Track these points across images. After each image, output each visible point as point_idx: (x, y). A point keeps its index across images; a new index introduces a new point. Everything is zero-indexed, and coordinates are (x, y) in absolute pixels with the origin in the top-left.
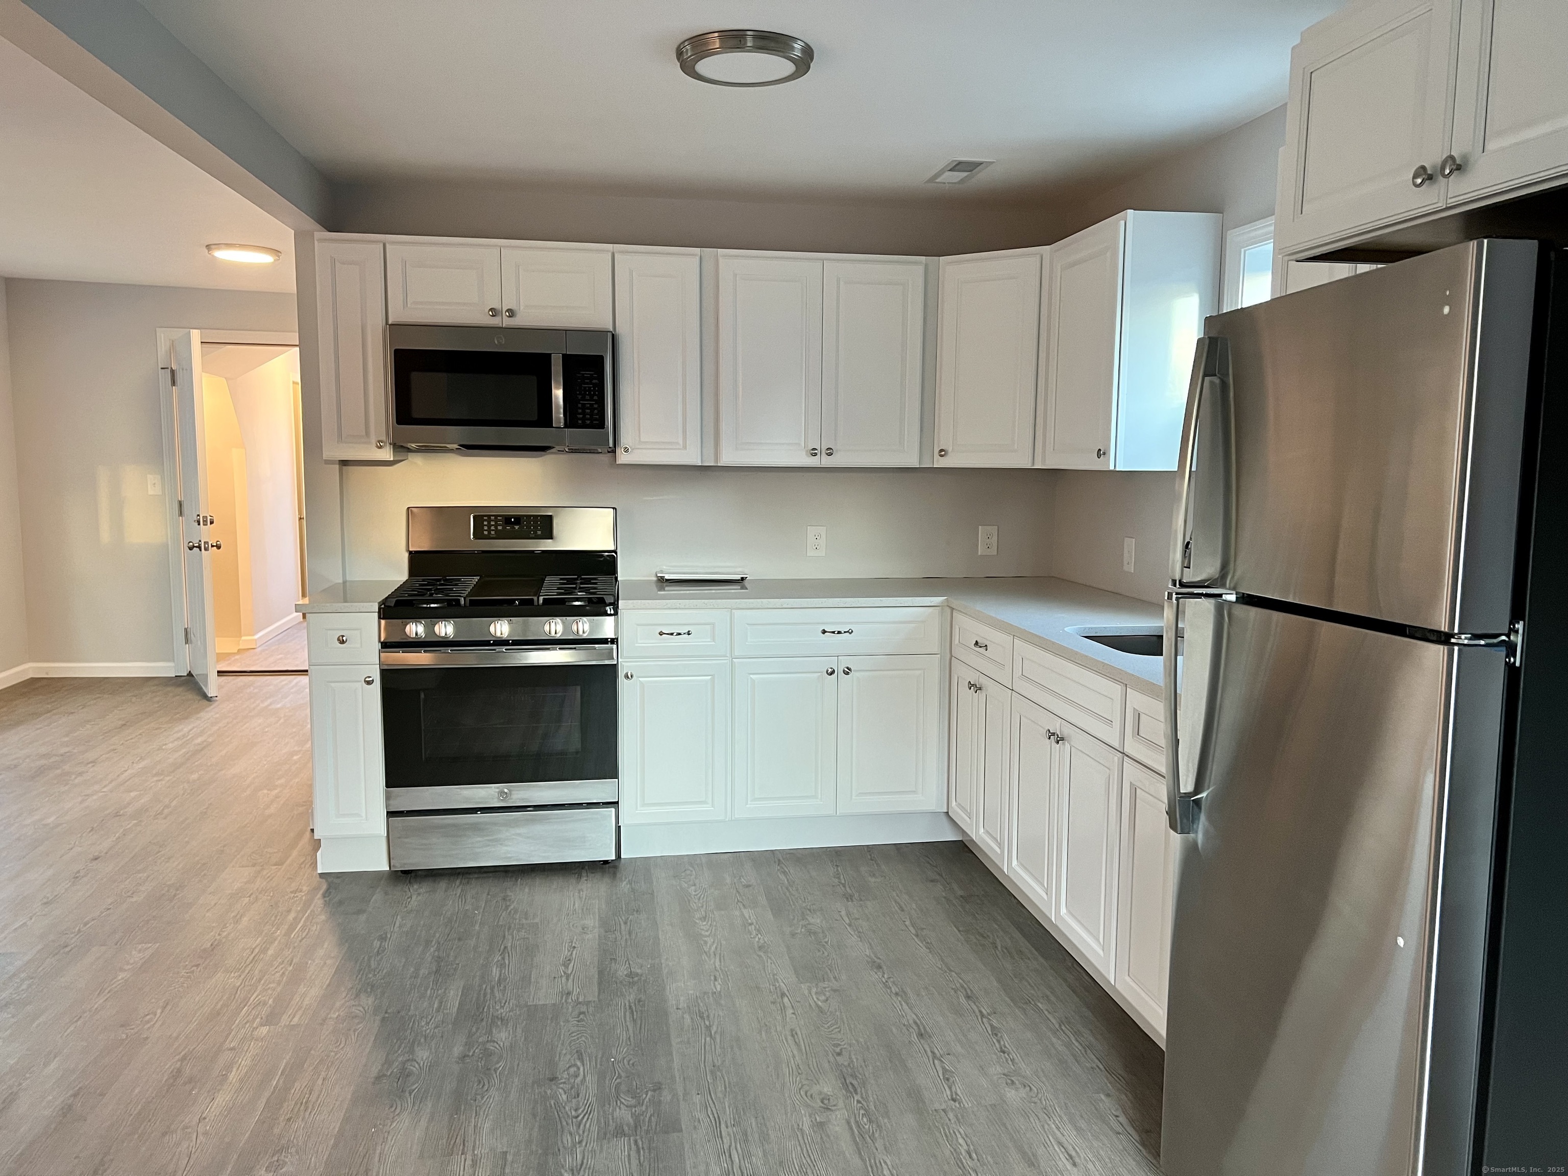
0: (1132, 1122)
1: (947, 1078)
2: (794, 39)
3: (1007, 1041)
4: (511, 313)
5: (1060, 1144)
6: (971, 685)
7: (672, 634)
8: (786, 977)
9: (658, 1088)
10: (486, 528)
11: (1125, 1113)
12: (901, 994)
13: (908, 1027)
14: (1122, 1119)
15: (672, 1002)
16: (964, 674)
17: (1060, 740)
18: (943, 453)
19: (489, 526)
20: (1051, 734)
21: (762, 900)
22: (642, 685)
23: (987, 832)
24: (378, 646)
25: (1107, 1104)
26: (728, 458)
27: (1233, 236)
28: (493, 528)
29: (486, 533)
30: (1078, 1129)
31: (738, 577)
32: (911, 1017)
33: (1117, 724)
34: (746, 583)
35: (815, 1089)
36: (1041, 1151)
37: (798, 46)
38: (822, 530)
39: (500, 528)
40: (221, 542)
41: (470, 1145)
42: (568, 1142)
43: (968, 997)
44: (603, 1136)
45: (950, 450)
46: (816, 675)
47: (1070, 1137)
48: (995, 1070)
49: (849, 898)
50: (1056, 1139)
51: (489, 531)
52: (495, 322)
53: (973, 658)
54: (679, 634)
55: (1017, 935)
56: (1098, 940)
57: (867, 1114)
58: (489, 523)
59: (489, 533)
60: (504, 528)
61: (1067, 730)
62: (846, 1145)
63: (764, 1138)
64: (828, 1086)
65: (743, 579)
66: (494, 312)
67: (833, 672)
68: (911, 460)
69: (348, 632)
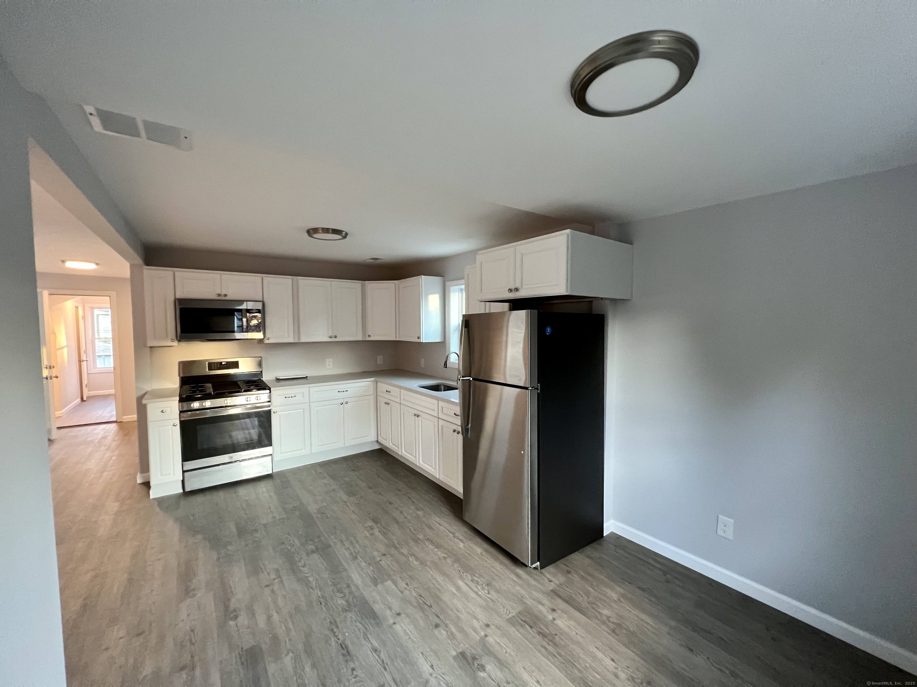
0: (450, 511)
1: (401, 512)
2: (343, 231)
3: (414, 500)
4: (226, 295)
5: (436, 522)
6: (386, 403)
7: (289, 397)
8: (345, 497)
9: (319, 537)
10: (213, 367)
11: (448, 509)
12: (380, 494)
13: (386, 502)
14: (448, 511)
15: (312, 512)
16: (381, 400)
17: (418, 416)
20: (415, 415)
21: (327, 476)
22: (280, 415)
23: (393, 444)
24: (179, 412)
25: (444, 509)
26: (303, 339)
27: (448, 284)
28: (216, 366)
30: (438, 517)
31: (305, 376)
32: (385, 500)
33: (436, 410)
35: (366, 525)
36: (432, 525)
37: (344, 233)
38: (331, 360)
39: (219, 366)
40: (58, 375)
41: (264, 569)
42: (297, 559)
43: (399, 490)
44: (308, 554)
45: (372, 335)
46: (336, 406)
47: (438, 519)
48: (413, 508)
49: (354, 470)
50: (435, 521)
51: (214, 367)
52: (219, 298)
53: (387, 395)
54: (292, 397)
55: (406, 471)
56: (433, 468)
57: (384, 528)
58: (214, 364)
60: (220, 366)
61: (420, 413)
62: (381, 537)
63: (358, 542)
64: (370, 523)
65: (307, 377)
66: (219, 295)
67: (342, 404)
68: (360, 338)
69: (165, 409)
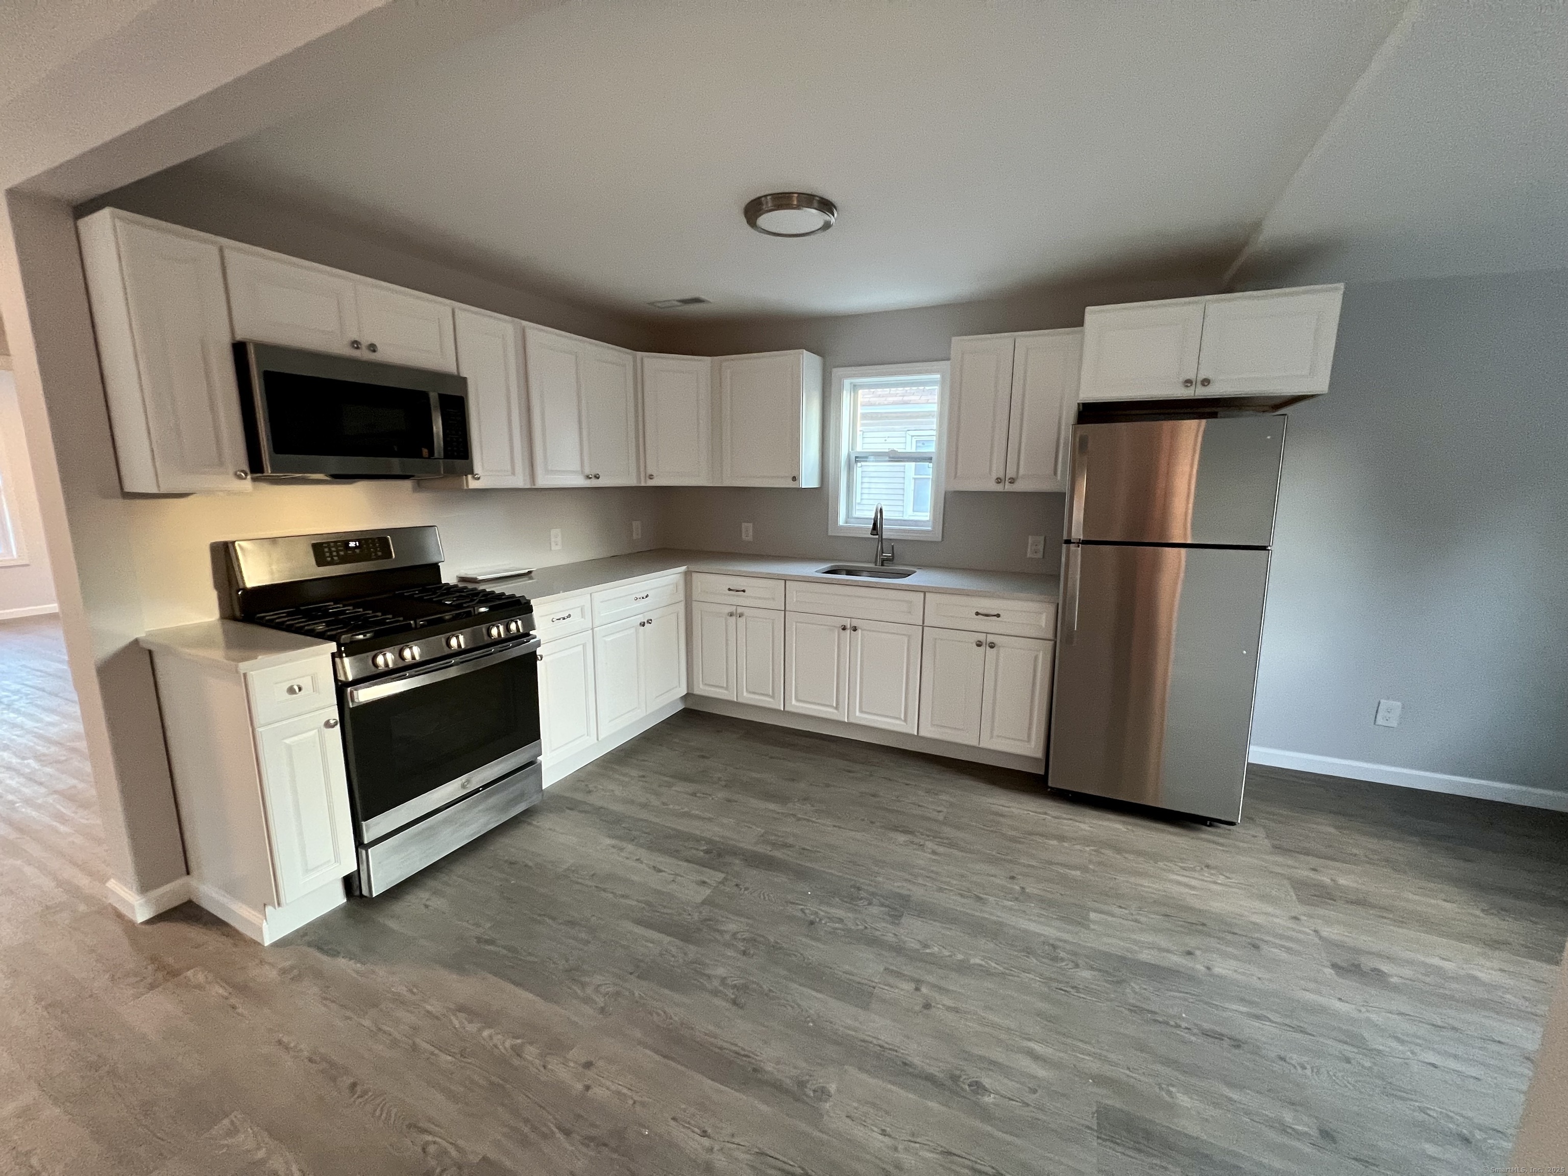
4: (373, 349)
6: (730, 614)
7: (559, 619)
10: (328, 554)
17: (854, 629)
18: (651, 477)
19: (331, 552)
22: (546, 662)
23: (753, 693)
24: (335, 687)
28: (335, 554)
29: (329, 559)
31: (526, 571)
33: (916, 612)
34: (533, 574)
38: (560, 531)
39: (342, 553)
45: (655, 475)
46: (634, 630)
51: (331, 556)
52: (358, 354)
54: (564, 618)
56: (898, 719)
58: (330, 549)
59: (332, 559)
60: (346, 552)
61: (858, 623)
65: (530, 572)
66: (356, 344)
67: (643, 624)
68: (632, 482)
69: (296, 680)
